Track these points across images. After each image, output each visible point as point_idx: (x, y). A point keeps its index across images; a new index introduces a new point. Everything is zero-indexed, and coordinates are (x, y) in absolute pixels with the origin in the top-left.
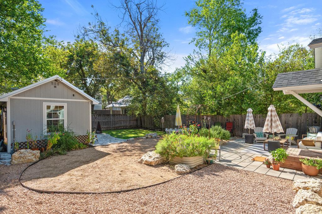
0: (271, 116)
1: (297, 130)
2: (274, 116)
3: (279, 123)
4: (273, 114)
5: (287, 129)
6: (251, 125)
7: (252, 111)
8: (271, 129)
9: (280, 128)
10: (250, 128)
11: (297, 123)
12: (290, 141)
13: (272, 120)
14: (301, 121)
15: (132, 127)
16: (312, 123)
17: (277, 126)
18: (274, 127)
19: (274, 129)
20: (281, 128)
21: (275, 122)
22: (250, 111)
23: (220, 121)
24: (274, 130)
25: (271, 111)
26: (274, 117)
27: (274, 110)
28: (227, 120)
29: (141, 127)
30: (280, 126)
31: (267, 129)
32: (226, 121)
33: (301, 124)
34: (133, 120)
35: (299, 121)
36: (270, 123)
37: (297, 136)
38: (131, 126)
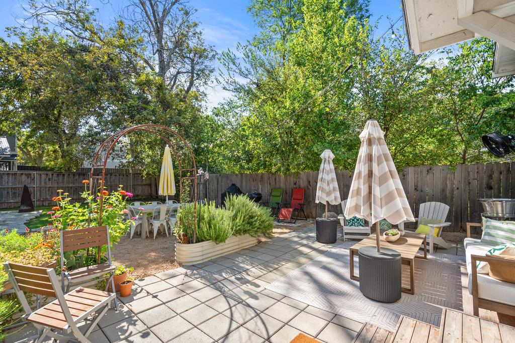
0: (370, 158)
1: (448, 207)
2: (379, 158)
3: (395, 183)
4: (376, 150)
5: (422, 206)
6: (329, 194)
7: (332, 156)
8: (367, 205)
9: (400, 206)
10: (328, 202)
11: (443, 190)
12: (430, 241)
13: (370, 174)
14: (452, 184)
15: (140, 197)
16: (480, 190)
17: (389, 198)
18: (378, 201)
19: (378, 209)
20: (403, 203)
21: (383, 180)
22: (327, 157)
23: (282, 185)
24: (380, 214)
25: (370, 142)
26: (379, 163)
27: (379, 139)
28: (295, 184)
29: (157, 197)
30: (400, 195)
31: (357, 208)
32: (293, 186)
33: (453, 191)
34: (141, 185)
35: (449, 186)
36: (367, 185)
37: (448, 224)
38: (137, 196)
